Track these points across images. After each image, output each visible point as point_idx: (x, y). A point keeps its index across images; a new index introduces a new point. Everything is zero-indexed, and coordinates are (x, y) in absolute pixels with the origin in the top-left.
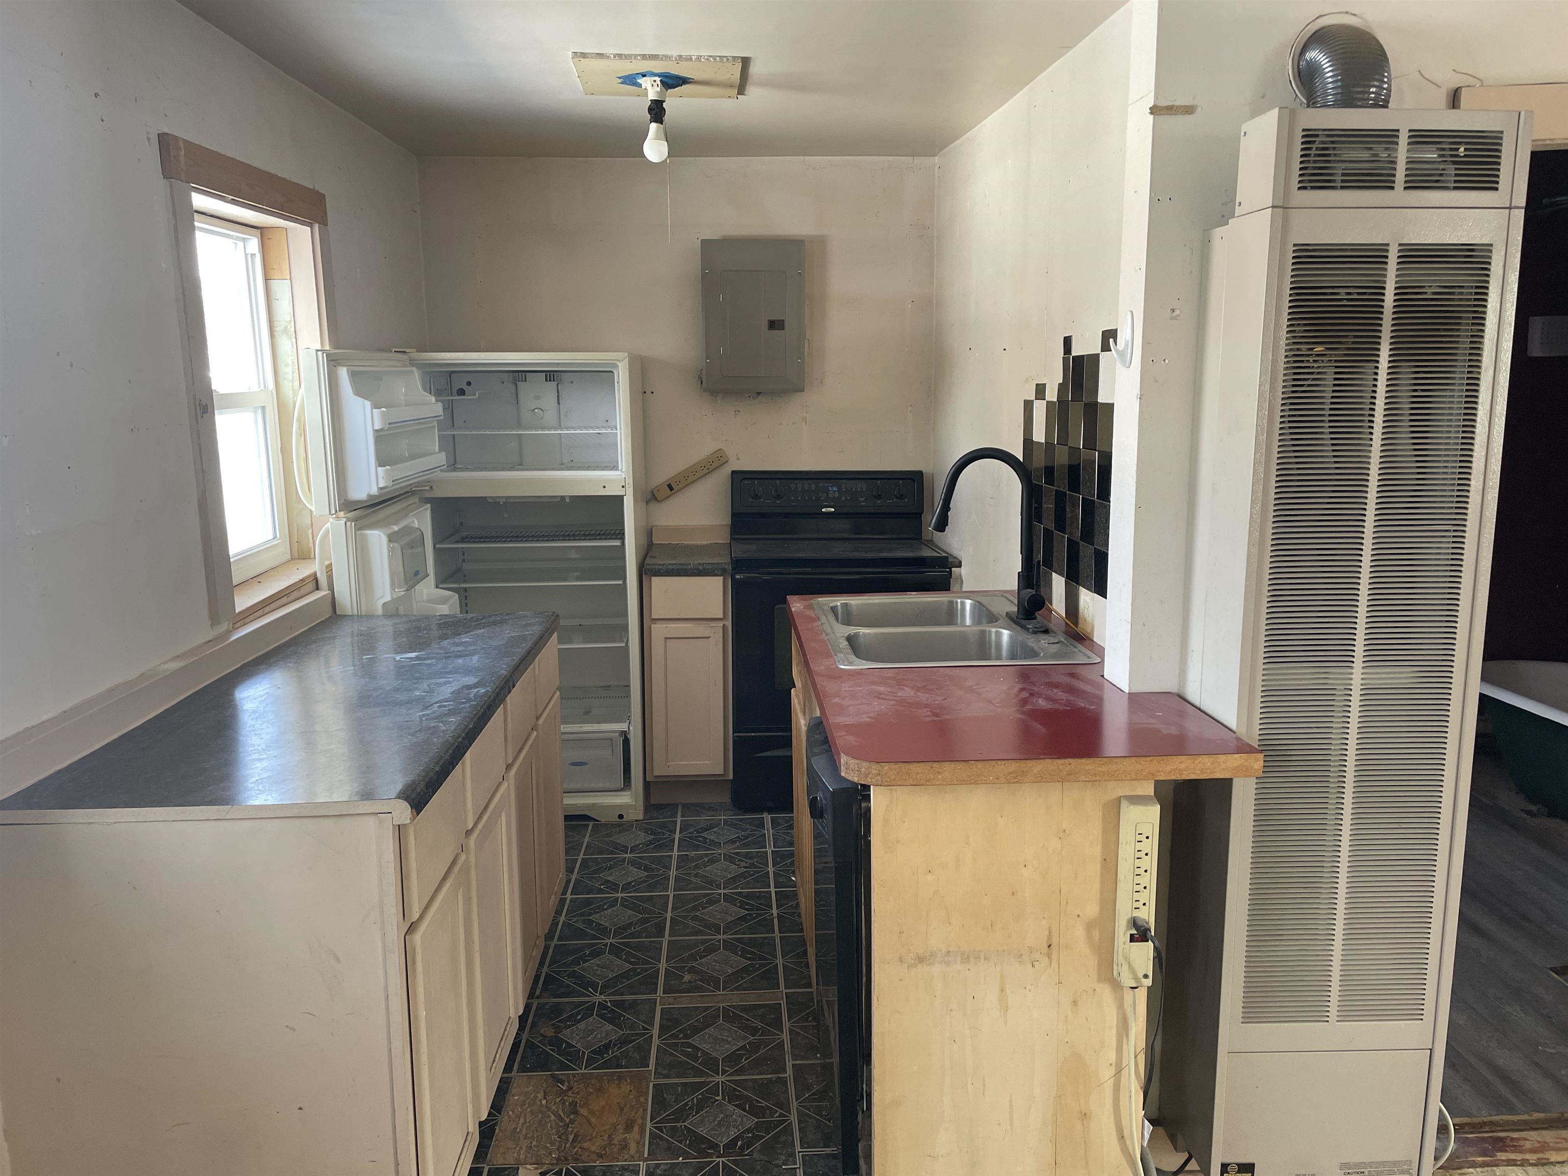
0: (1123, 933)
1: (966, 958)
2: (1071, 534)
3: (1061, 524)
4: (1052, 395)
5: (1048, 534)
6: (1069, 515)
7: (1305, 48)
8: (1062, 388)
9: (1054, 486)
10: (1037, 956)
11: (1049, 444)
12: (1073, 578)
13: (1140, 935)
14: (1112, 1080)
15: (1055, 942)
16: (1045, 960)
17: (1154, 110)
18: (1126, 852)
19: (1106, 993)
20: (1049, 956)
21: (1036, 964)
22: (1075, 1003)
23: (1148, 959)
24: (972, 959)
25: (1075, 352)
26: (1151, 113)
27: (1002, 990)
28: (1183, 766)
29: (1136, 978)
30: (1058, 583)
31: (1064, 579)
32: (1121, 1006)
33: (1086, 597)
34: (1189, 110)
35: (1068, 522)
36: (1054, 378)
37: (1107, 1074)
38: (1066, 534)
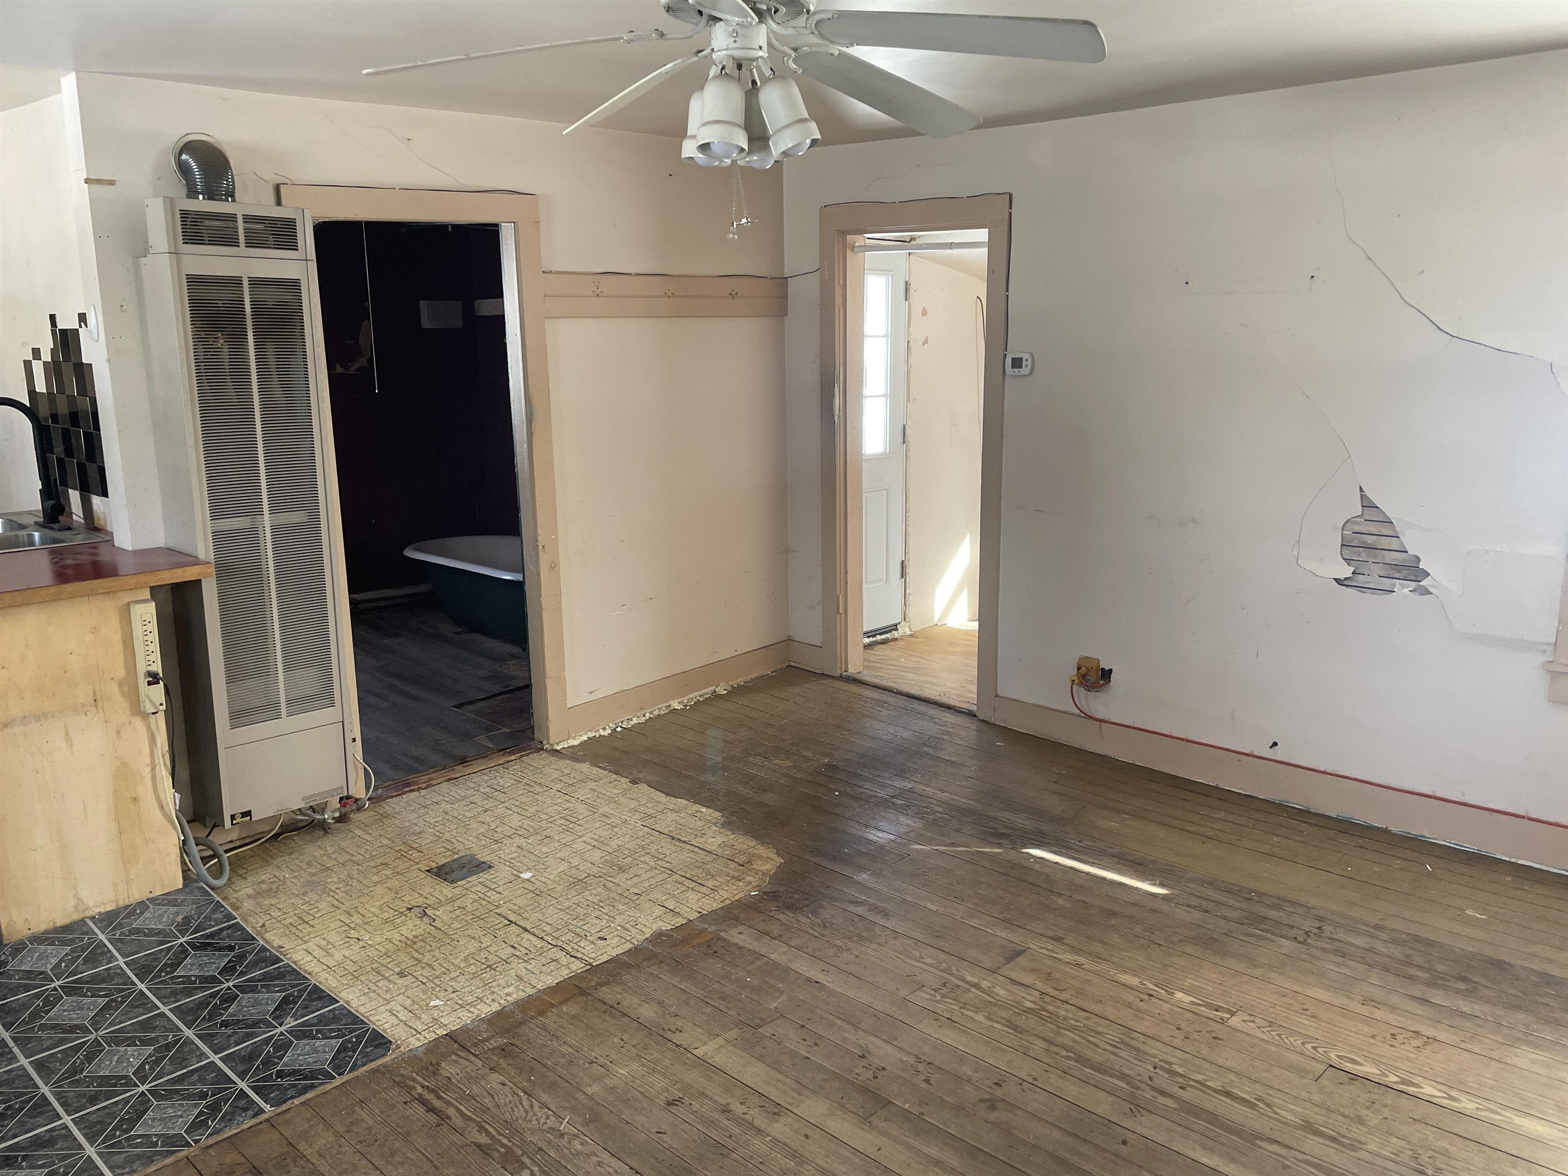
0: (142, 681)
1: (38, 718)
2: (79, 458)
3: (69, 452)
4: (46, 356)
5: (61, 462)
6: (74, 445)
7: (180, 154)
8: (54, 352)
9: (58, 424)
10: (88, 708)
11: (50, 393)
12: (86, 490)
13: (153, 679)
14: (150, 774)
15: (99, 698)
16: (94, 710)
17: (87, 181)
18: (138, 633)
19: (138, 722)
20: (96, 707)
21: (88, 713)
22: (118, 732)
23: (161, 693)
24: (42, 718)
25: (61, 326)
26: (86, 183)
27: (67, 734)
28: (165, 576)
29: (155, 707)
30: (74, 496)
31: (78, 492)
32: (149, 728)
33: (96, 501)
34: (112, 183)
35: (75, 451)
36: (47, 346)
37: (146, 772)
38: (73, 458)
